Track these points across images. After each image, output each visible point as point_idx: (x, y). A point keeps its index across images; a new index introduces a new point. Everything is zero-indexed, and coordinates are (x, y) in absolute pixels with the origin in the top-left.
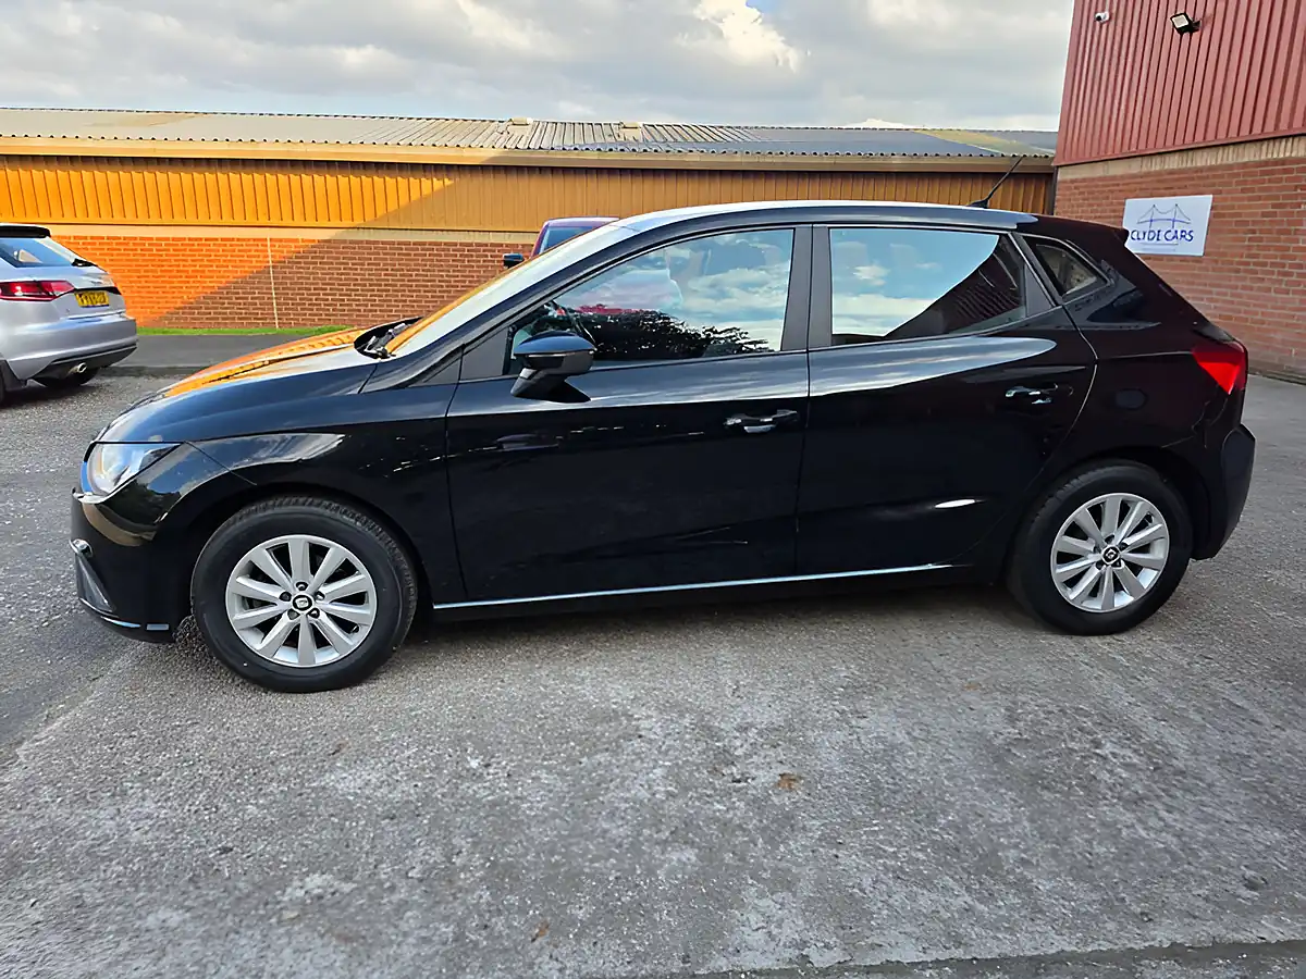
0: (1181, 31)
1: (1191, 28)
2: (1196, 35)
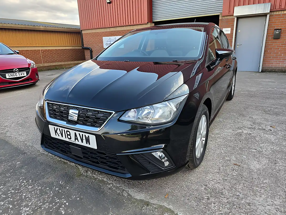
0: (108, 3)
1: (110, 3)
2: (111, 4)
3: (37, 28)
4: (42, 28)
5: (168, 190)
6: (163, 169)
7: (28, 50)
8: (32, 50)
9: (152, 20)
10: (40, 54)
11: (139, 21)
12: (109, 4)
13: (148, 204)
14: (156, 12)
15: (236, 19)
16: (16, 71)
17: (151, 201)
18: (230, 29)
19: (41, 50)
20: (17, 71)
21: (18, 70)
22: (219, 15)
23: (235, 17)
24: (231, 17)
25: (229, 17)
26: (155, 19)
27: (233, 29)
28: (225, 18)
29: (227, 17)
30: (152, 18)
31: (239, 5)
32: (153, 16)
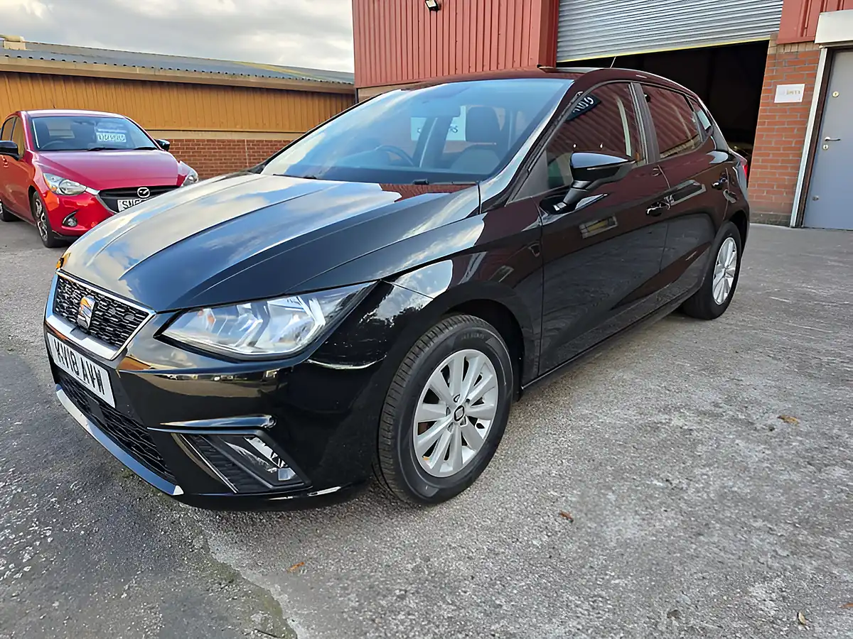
0: (431, 9)
1: (436, 9)
2: (440, 12)
3: (240, 81)
4: (253, 81)
5: (312, 552)
6: (271, 486)
7: (214, 141)
8: (223, 141)
9: (555, 57)
10: (244, 152)
11: (513, 61)
12: (433, 13)
13: (233, 579)
14: (569, 34)
15: (824, 53)
16: (144, 193)
17: (245, 574)
18: (801, 87)
19: (247, 141)
20: (147, 193)
21: (148, 190)
22: (767, 42)
23: (821, 47)
24: (809, 48)
25: (802, 48)
26: (566, 54)
27: (812, 89)
28: (788, 49)
29: (794, 49)
30: (555, 52)
31: (841, 7)
32: (559, 44)
